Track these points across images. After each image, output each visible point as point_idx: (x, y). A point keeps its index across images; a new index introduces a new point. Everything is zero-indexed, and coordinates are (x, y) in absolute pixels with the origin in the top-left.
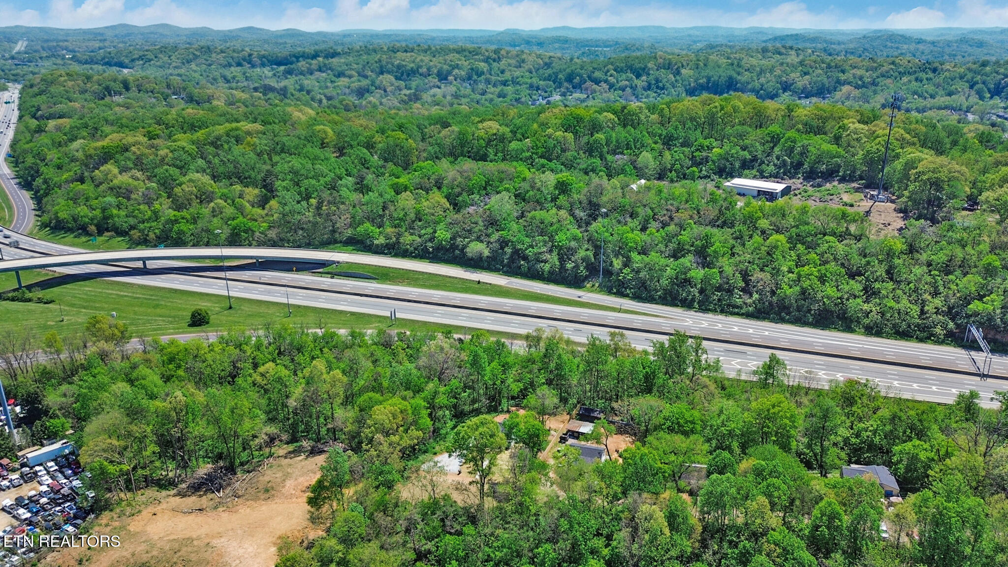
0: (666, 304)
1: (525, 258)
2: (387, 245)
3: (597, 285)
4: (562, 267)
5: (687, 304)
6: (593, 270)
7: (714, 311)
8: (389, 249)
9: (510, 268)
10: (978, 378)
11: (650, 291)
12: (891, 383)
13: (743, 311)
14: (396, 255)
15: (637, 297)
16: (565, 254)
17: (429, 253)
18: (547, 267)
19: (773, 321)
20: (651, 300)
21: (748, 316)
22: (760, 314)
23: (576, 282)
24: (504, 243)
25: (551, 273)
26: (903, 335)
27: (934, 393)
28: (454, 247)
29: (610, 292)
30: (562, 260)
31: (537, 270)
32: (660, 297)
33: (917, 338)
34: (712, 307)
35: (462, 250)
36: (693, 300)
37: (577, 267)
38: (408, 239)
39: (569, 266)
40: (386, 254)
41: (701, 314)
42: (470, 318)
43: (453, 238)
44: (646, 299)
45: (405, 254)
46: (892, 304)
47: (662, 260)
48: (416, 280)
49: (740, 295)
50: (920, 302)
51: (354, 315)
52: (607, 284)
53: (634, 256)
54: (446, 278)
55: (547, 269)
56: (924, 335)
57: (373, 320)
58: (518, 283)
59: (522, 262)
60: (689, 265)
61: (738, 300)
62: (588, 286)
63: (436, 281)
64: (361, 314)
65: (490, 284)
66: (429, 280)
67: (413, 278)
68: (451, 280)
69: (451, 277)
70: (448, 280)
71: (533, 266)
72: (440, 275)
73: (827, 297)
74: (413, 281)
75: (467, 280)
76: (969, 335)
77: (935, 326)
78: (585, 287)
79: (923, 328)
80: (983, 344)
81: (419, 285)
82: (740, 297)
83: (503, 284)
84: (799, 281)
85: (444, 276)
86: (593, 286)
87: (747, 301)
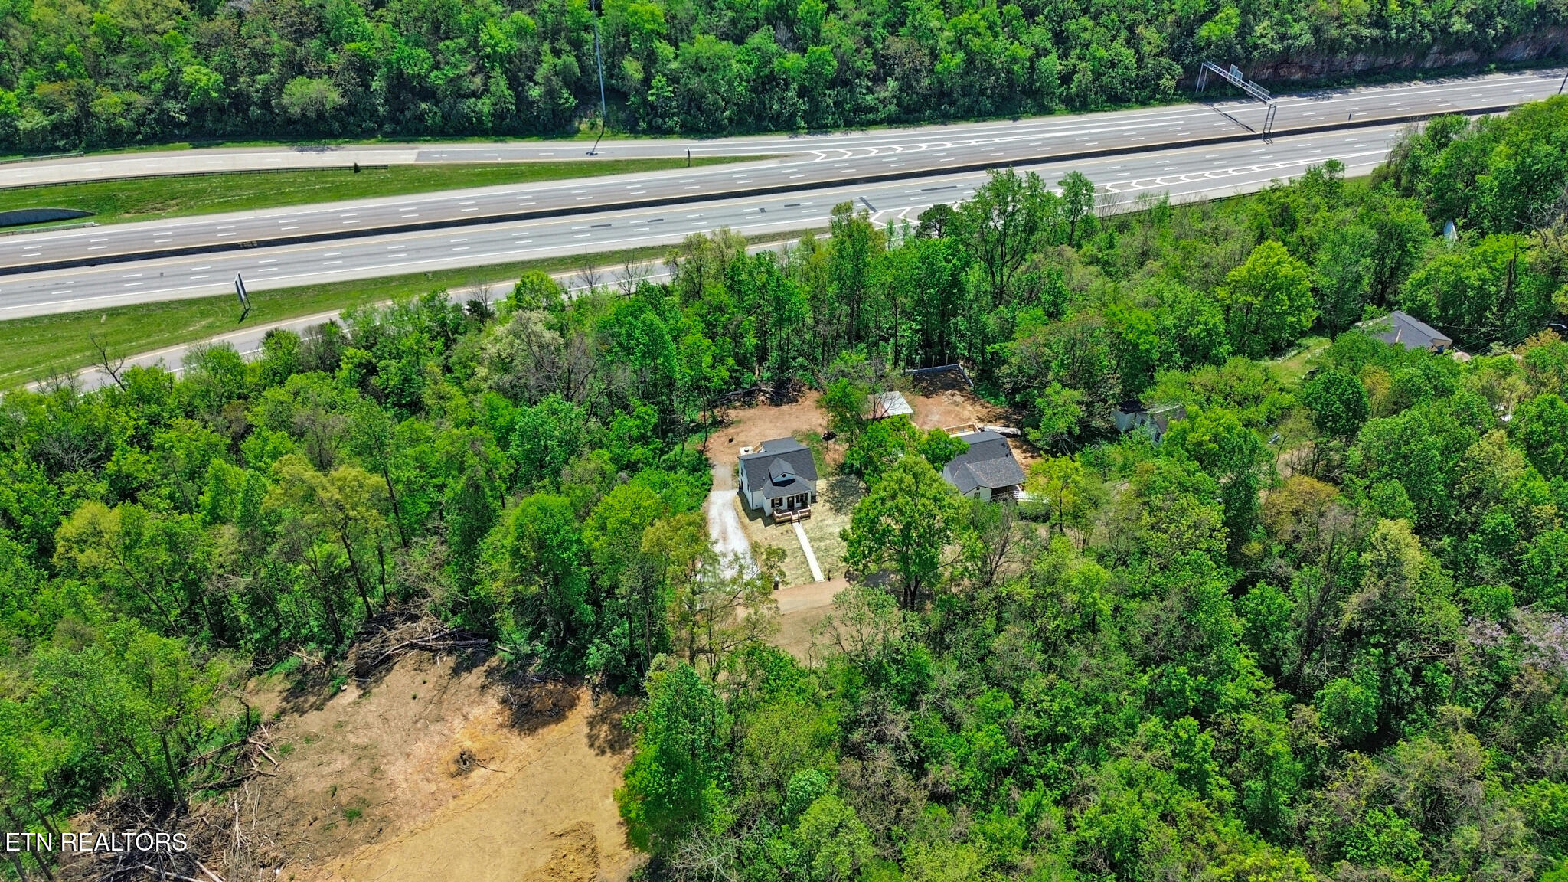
1: (429, 94)
2: (55, 127)
3: (600, 122)
4: (520, 98)
5: (786, 125)
6: (584, 91)
7: (836, 126)
8: (65, 136)
9: (398, 122)
11: (710, 114)
12: (1178, 179)
14: (93, 147)
15: (690, 131)
16: (518, 71)
17: (181, 124)
18: (485, 106)
19: (932, 121)
20: (715, 130)
21: (892, 121)
23: (557, 126)
24: (363, 68)
25: (499, 115)
26: (1116, 100)
27: (1233, 180)
28: (240, 102)
29: (634, 132)
30: (514, 83)
31: (463, 116)
32: (731, 120)
33: (1137, 101)
34: (830, 119)
35: (265, 104)
36: (793, 115)
37: (551, 93)
38: (108, 101)
39: (535, 92)
40: (64, 150)
41: (820, 137)
42: (349, 259)
43: (232, 78)
44: (708, 131)
45: (116, 140)
46: (1102, 53)
47: (724, 47)
48: (198, 194)
49: (868, 88)
50: (1133, 41)
51: (118, 315)
52: (621, 115)
53: (664, 49)
54: (269, 176)
55: (486, 109)
56: (1146, 93)
57: (183, 313)
58: (442, 153)
59: (423, 106)
60: (774, 47)
61: (868, 97)
62: (583, 127)
63: (251, 187)
64: (135, 308)
65: (385, 167)
66: (230, 189)
67: (186, 193)
68: (282, 178)
69: (278, 171)
70: (277, 178)
71: (452, 109)
72: (250, 172)
73: (1014, 60)
74: (191, 199)
75: (323, 169)
76: (1201, 81)
77: (1159, 76)
78: (578, 131)
79: (1142, 83)
80: (1251, 88)
81: (213, 205)
82: (870, 90)
83: (412, 162)
84: (958, 42)
85: (259, 172)
86: (593, 126)
87: (883, 95)
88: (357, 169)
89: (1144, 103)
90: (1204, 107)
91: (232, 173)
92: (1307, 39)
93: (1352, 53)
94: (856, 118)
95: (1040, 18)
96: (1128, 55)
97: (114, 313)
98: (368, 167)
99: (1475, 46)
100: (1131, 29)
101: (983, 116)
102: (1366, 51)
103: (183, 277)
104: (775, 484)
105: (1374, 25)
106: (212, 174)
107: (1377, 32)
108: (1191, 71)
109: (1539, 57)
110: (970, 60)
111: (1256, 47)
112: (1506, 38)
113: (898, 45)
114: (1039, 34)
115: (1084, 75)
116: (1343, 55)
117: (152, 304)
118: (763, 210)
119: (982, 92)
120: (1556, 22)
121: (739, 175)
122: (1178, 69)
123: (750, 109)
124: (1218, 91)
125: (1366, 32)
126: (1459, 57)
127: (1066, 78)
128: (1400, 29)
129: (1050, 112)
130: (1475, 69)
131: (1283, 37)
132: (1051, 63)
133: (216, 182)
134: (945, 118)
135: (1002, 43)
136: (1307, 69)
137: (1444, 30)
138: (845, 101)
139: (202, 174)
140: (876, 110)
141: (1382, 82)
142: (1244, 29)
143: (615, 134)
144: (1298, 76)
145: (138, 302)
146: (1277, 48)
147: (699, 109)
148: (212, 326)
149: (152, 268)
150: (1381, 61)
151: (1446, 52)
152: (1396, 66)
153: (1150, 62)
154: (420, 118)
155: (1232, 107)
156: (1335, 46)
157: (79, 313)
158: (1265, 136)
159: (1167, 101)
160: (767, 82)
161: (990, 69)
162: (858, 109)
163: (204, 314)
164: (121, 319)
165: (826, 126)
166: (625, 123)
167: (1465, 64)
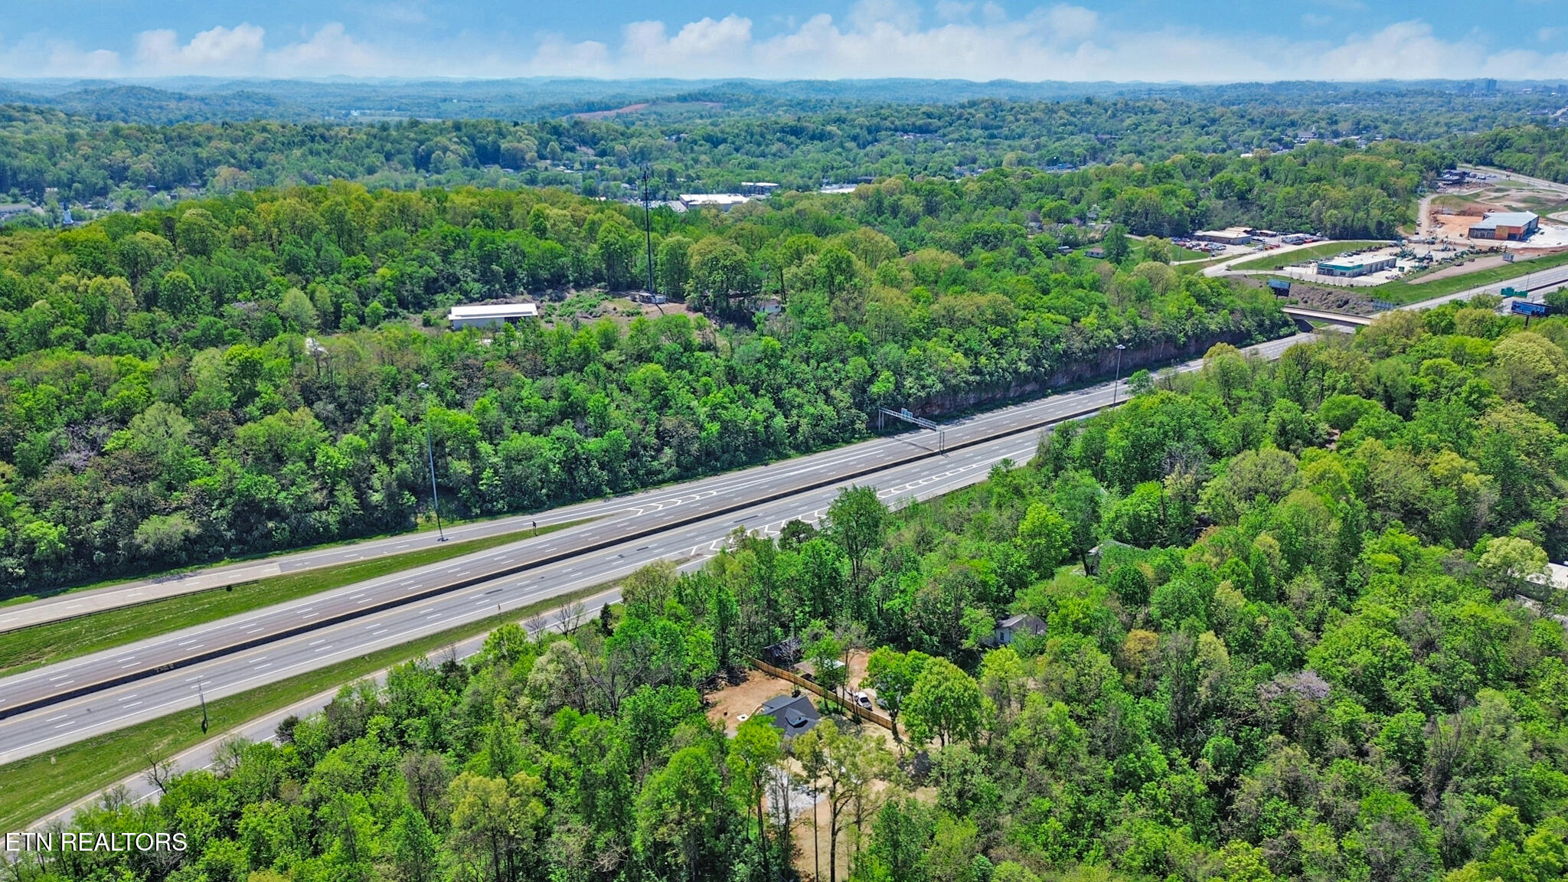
0: (564, 504)
1: (275, 513)
3: (434, 514)
4: (365, 504)
5: (596, 493)
7: (635, 488)
9: (244, 542)
10: (940, 457)
11: (531, 494)
12: (911, 486)
13: (668, 475)
15: (515, 509)
17: (20, 579)
19: (705, 475)
20: (538, 506)
21: (677, 479)
22: (686, 472)
23: (397, 522)
25: (345, 522)
26: (829, 443)
30: (357, 493)
31: (312, 527)
32: (547, 495)
34: (629, 484)
36: (599, 485)
37: (391, 497)
39: (376, 498)
46: (812, 410)
47: (535, 441)
48: (73, 638)
49: (652, 457)
50: (829, 400)
51: (67, 753)
52: (453, 506)
53: (484, 447)
54: (140, 609)
55: (331, 519)
56: (848, 435)
57: (137, 739)
58: (303, 561)
59: (270, 525)
60: (576, 435)
61: (655, 463)
62: (419, 521)
63: (127, 622)
64: (83, 743)
65: (256, 582)
66: (106, 626)
67: (60, 638)
68: (157, 607)
69: (148, 603)
70: (150, 609)
71: (299, 523)
72: (119, 608)
73: (755, 423)
74: (66, 644)
75: (194, 593)
76: (881, 422)
77: (853, 422)
78: (416, 525)
79: (842, 428)
80: (921, 422)
81: (93, 645)
82: (654, 458)
83: (279, 573)
84: (713, 417)
85: (129, 607)
86: (429, 519)
87: (664, 460)
88: (229, 588)
89: (848, 442)
90: (889, 440)
91: (100, 612)
92: (939, 386)
93: (967, 393)
94: (649, 480)
95: (762, 392)
96: (829, 411)
97: (62, 752)
98: (238, 585)
99: (1036, 379)
100: (826, 392)
101: (742, 466)
102: (974, 391)
103: (115, 709)
104: (796, 726)
105: (974, 373)
106: (80, 617)
107: (978, 378)
108: (873, 417)
109: (1072, 382)
110: (725, 429)
111: (909, 395)
112: (1051, 373)
113: (669, 422)
114: (765, 403)
115: (804, 427)
116: (961, 395)
117: (99, 737)
118: (621, 556)
119: (737, 449)
120: (1076, 360)
121: (585, 534)
122: (864, 416)
123: (562, 484)
124: (894, 428)
125: (971, 378)
126: (1028, 388)
127: (793, 430)
128: (991, 375)
129: (787, 457)
130: (1040, 394)
131: (924, 387)
132: (779, 421)
133: (87, 623)
134: (715, 471)
135: (742, 413)
136: (942, 406)
137: (1016, 371)
138: (637, 468)
139: (70, 619)
140: (660, 472)
141: (990, 410)
142: (899, 386)
143: (452, 521)
144: (937, 413)
145: (83, 738)
146: (923, 394)
147: (520, 490)
148: (176, 741)
149: (77, 707)
150: (984, 396)
151: (1020, 386)
152: (993, 399)
153: (844, 414)
154: (268, 535)
155: (906, 437)
156: (955, 390)
157: (23, 760)
158: (942, 452)
159: (863, 439)
160: (572, 463)
161: (740, 432)
162: (650, 473)
163: (160, 734)
164: (73, 757)
165: (627, 489)
166: (456, 511)
167: (1033, 391)
